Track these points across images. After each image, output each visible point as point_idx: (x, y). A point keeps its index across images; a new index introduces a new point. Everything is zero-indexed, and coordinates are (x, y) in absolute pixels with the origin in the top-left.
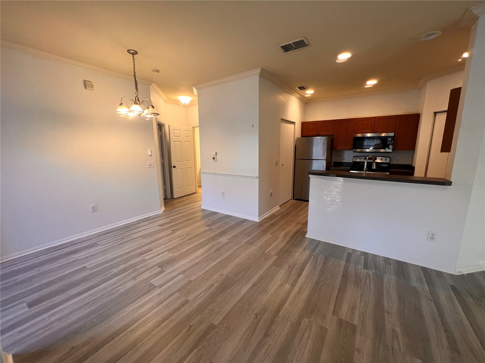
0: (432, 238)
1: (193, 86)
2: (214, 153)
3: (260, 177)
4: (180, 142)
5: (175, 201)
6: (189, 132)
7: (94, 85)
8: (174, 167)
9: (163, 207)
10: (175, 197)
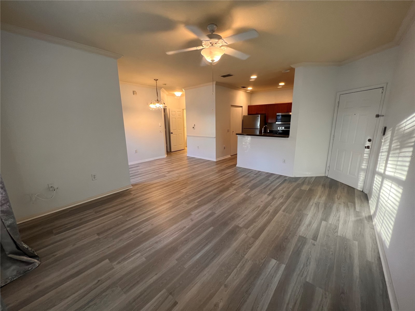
0: (284, 162)
1: (183, 88)
2: (193, 125)
3: (217, 137)
4: (175, 118)
5: (172, 153)
6: (180, 112)
7: (137, 93)
8: (172, 133)
9: (166, 155)
10: (172, 151)
